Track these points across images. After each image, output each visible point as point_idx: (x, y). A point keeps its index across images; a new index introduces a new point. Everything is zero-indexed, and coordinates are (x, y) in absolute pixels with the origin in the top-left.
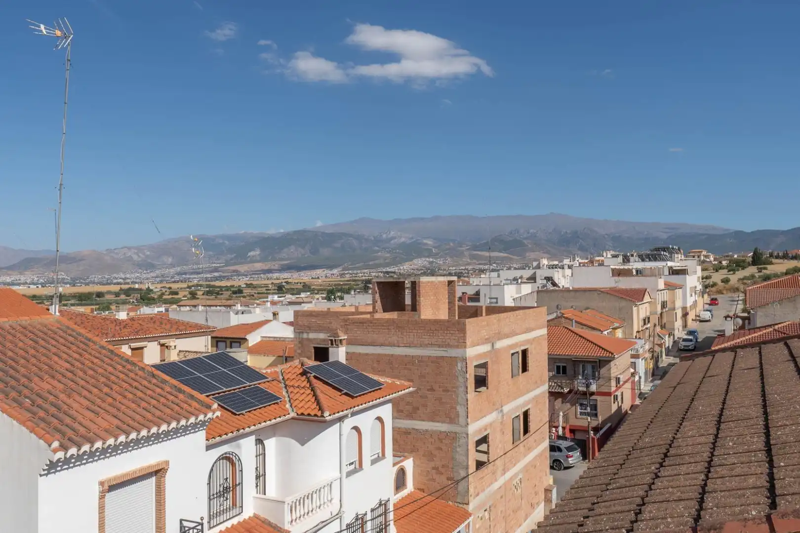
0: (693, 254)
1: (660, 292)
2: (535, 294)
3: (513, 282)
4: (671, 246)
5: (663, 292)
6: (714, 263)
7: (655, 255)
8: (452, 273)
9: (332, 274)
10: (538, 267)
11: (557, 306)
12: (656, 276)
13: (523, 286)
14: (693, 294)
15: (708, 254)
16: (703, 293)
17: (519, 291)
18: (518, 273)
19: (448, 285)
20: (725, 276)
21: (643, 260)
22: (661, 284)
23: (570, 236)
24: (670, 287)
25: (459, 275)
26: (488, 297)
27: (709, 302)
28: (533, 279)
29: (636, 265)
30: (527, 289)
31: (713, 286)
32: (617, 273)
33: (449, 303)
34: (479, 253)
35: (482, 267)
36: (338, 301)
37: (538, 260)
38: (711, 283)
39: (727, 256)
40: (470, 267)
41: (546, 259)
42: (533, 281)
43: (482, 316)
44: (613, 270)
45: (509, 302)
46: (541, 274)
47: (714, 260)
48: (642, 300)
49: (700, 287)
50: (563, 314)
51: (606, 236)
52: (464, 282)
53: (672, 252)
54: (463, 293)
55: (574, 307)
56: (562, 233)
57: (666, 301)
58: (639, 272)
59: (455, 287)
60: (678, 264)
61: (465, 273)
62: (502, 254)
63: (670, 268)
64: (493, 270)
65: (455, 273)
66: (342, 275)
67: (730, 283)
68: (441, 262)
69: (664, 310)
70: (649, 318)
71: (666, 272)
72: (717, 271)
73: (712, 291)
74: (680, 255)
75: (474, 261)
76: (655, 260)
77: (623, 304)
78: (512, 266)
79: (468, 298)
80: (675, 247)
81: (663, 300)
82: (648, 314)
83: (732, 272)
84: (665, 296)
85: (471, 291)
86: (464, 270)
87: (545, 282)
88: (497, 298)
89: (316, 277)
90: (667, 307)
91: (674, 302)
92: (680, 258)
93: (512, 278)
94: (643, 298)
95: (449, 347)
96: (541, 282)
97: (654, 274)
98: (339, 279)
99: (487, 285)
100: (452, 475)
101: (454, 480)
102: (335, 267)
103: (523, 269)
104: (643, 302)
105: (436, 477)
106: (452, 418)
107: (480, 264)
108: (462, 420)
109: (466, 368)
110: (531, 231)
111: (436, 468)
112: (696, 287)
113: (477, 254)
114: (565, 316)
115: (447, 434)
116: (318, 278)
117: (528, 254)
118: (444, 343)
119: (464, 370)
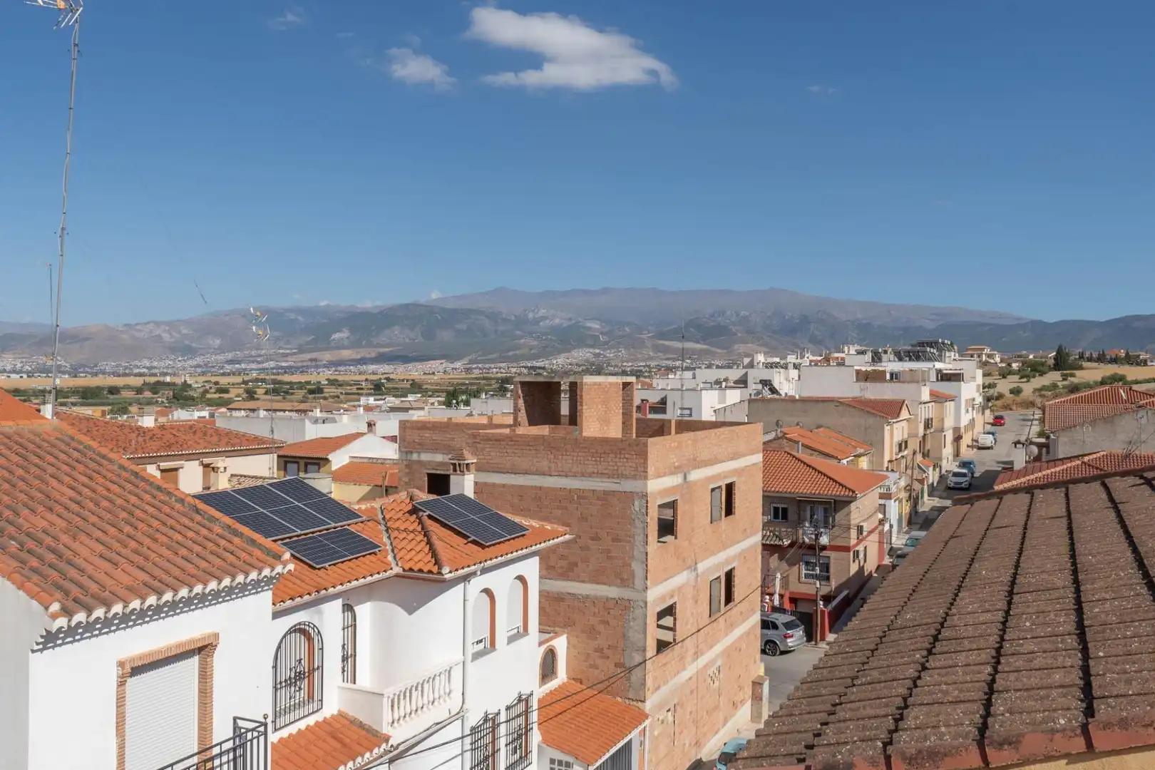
0: (971, 352)
1: (923, 405)
2: (746, 404)
3: (713, 386)
4: (940, 341)
5: (927, 405)
6: (1000, 365)
7: (918, 352)
8: (627, 371)
9: (453, 369)
10: (751, 365)
11: (777, 422)
12: (918, 382)
13: (728, 392)
14: (970, 409)
15: (992, 352)
16: (983, 408)
17: (722, 399)
18: (722, 374)
19: (623, 388)
20: (1015, 385)
21: (901, 359)
22: (925, 396)
23: (797, 321)
24: (937, 398)
25: (638, 374)
26: (677, 406)
27: (992, 421)
28: (743, 382)
29: (890, 365)
30: (734, 396)
31: (998, 398)
32: (864, 377)
33: (623, 414)
34: (667, 343)
35: (670, 363)
36: (462, 407)
37: (751, 356)
38: (996, 394)
39: (1020, 356)
40: (653, 364)
41: (763, 355)
42: (743, 386)
43: (670, 434)
44: (858, 372)
45: (707, 415)
46: (755, 375)
47: (1001, 362)
48: (898, 416)
49: (979, 400)
50: (785, 434)
51: (849, 323)
52: (643, 384)
53: (941, 348)
54: (643, 400)
55: (801, 424)
56: (787, 317)
57: (932, 419)
58: (895, 376)
59: (632, 391)
60: (950, 366)
61: (646, 371)
62: (699, 346)
63: (939, 371)
64: (688, 369)
65: (631, 371)
66: (468, 370)
67: (1022, 394)
68: (612, 355)
69: (928, 432)
70: (906, 442)
71: (933, 377)
72: (1004, 377)
73: (996, 406)
74: (953, 354)
75: (659, 355)
76: (918, 359)
77: (871, 421)
78: (713, 362)
79: (650, 407)
80: (946, 341)
81: (927, 417)
82: (905, 436)
83: (1025, 380)
84: (931, 411)
85: (654, 398)
86: (644, 366)
87: (760, 386)
88: (691, 410)
89: (431, 372)
90: (932, 426)
91: (942, 421)
92: (953, 357)
93: (713, 379)
94: (899, 413)
95: (623, 478)
96: (754, 386)
97: (916, 379)
98: (464, 375)
99: (678, 390)
100: (622, 661)
101: (625, 668)
102: (458, 358)
103: (729, 367)
104: (899, 420)
105: (599, 662)
106: (625, 579)
107: (668, 359)
108: (638, 582)
109: (647, 509)
110: (742, 313)
111: (599, 650)
112: (974, 399)
113: (664, 345)
114: (787, 436)
115: (617, 601)
116: (433, 373)
117: (736, 346)
118: (615, 472)
119: (644, 511)
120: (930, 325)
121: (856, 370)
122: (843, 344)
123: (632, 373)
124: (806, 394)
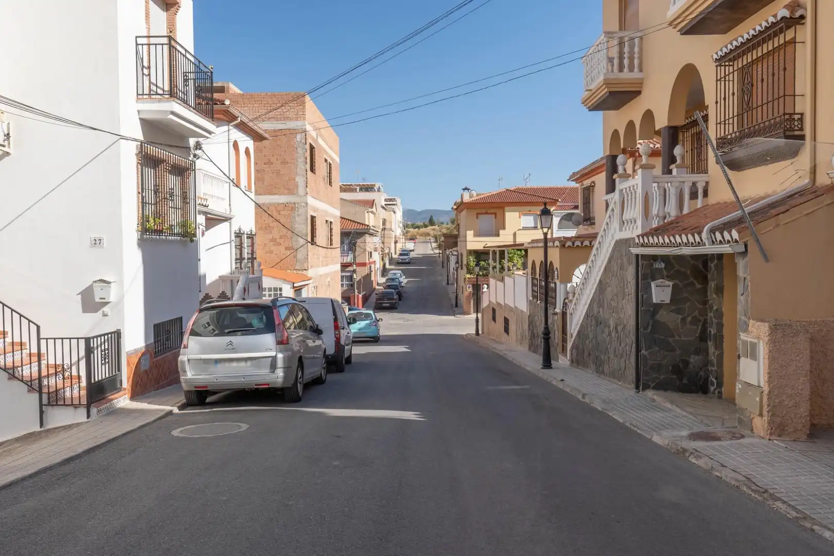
48: (372, 208)
57: (386, 220)
69: (384, 227)
81: (384, 217)
90: (386, 225)
91: (391, 223)
94: (373, 206)
95: (288, 120)
100: (290, 245)
101: (293, 249)
105: (273, 248)
106: (291, 190)
108: (301, 191)
109: (306, 140)
111: (273, 240)
115: (285, 205)
118: (282, 116)
119: (304, 141)
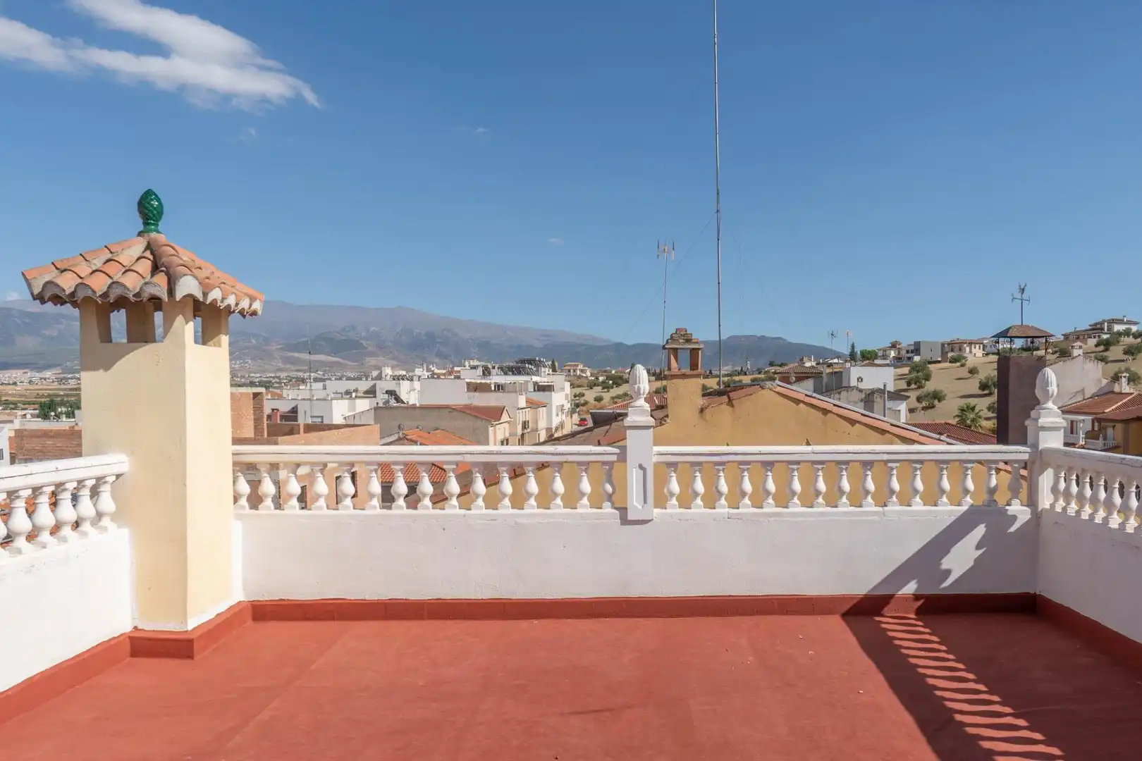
0: (569, 368)
1: (520, 411)
2: (373, 410)
3: (344, 396)
4: (537, 359)
5: (524, 410)
6: (590, 378)
7: (519, 367)
8: (255, 382)
9: (41, 379)
10: (379, 377)
11: (399, 426)
12: (516, 392)
13: (358, 401)
14: (560, 413)
15: (584, 368)
16: (572, 412)
17: (353, 407)
18: (351, 385)
19: (254, 398)
20: (598, 394)
21: (506, 374)
22: (522, 401)
23: (424, 338)
24: (532, 405)
25: (267, 385)
26: (308, 414)
27: (578, 423)
28: (371, 392)
29: (497, 378)
30: (363, 405)
31: (583, 405)
32: (474, 388)
33: (255, 419)
34: (296, 355)
35: (301, 374)
36: (64, 419)
37: (379, 368)
38: (582, 402)
39: (605, 371)
40: (283, 375)
41: (390, 368)
42: (372, 396)
43: (299, 433)
44: (468, 384)
45: (338, 420)
46: (383, 386)
47: (591, 376)
48: (500, 420)
49: (567, 406)
50: (406, 435)
51: (470, 341)
52: (274, 394)
53: (538, 364)
54: (273, 410)
55: (420, 427)
56: (415, 334)
57: (528, 421)
58: (499, 387)
59: (262, 400)
60: (546, 380)
61: (276, 382)
62: (330, 359)
63: (536, 384)
64: (316, 380)
65: (260, 382)
66: (60, 381)
67: (602, 402)
68: (237, 366)
69: (525, 431)
70: (507, 440)
71: (531, 388)
72: (591, 388)
73: (582, 411)
74: (547, 369)
75: (288, 366)
76: (519, 373)
77: (479, 423)
78: (345, 374)
79: (281, 416)
80: (542, 360)
81: (524, 420)
82: (507, 435)
83: (606, 390)
84: (527, 415)
85: (284, 407)
86: (274, 378)
87: (386, 396)
88: (322, 417)
89: (11, 382)
90: (528, 427)
91: (536, 422)
92: (547, 372)
93: (343, 391)
94: (501, 416)
96: (382, 396)
97: (515, 389)
98: (56, 385)
99: (307, 400)
102: (48, 367)
103: (359, 379)
104: (500, 422)
107: (297, 371)
109: (280, 493)
110: (372, 329)
112: (563, 406)
113: (293, 356)
114: (408, 437)
116: (15, 384)
117: (367, 359)
119: (277, 494)
120: (538, 344)
121: (467, 383)
122: (465, 359)
123: (261, 384)
124: (425, 403)
